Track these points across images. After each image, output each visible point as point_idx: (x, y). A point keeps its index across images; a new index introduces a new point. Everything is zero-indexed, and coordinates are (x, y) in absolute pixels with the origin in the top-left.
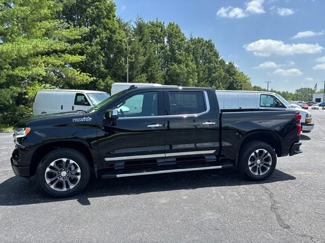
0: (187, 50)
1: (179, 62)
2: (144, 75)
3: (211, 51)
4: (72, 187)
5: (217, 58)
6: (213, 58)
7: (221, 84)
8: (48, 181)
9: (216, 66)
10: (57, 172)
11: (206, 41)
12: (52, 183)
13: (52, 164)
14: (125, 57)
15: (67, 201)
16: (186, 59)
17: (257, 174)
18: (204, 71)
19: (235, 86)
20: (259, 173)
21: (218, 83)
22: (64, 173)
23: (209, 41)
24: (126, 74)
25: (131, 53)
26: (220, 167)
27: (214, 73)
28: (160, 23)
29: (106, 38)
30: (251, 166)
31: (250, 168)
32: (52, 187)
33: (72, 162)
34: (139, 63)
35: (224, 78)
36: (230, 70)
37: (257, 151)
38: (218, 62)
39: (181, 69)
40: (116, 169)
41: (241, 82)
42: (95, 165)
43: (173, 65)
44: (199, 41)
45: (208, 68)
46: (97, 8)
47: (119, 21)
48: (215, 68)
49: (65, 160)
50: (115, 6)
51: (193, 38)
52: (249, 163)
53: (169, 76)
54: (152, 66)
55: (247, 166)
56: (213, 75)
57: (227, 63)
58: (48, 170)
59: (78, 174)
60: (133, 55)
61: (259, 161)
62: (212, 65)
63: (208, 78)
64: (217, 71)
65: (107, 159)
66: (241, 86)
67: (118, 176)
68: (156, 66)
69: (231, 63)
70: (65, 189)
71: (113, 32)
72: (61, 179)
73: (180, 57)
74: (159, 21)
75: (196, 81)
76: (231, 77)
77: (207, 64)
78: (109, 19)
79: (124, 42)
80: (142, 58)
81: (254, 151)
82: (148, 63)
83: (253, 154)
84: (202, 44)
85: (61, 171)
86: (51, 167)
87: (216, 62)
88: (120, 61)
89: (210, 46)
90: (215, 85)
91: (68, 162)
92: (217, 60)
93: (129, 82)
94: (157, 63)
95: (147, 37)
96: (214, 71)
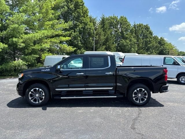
0: (132, 31)
1: (126, 38)
2: (104, 47)
3: (147, 31)
4: (40, 102)
5: (152, 35)
6: (149, 35)
7: (153, 50)
8: (30, 98)
9: (151, 40)
10: (34, 94)
11: (145, 25)
12: (32, 99)
13: (32, 90)
14: (93, 37)
15: (37, 108)
16: (130, 37)
17: (138, 102)
18: (143, 43)
19: (164, 52)
20: (140, 101)
21: (151, 50)
22: (37, 95)
23: (146, 25)
24: (93, 46)
25: (96, 35)
26: (116, 97)
27: (149, 44)
28: (115, 17)
29: (82, 28)
30: (134, 97)
31: (134, 99)
32: (32, 101)
33: (40, 90)
34: (101, 40)
35: (156, 47)
36: (161, 42)
37: (138, 89)
38: (152, 38)
39: (127, 42)
40: (62, 94)
41: (168, 50)
42: (51, 92)
43: (122, 40)
44: (140, 26)
45: (146, 41)
46: (78, 12)
47: (90, 18)
48: (150, 41)
49: (37, 89)
50: (88, 10)
51: (136, 24)
52: (133, 96)
53: (120, 46)
54: (109, 41)
55: (132, 97)
56: (148, 45)
57: (159, 38)
58: (30, 93)
59: (43, 96)
60: (98, 36)
61: (140, 95)
62: (148, 39)
63: (145, 47)
64: (151, 43)
65: (57, 90)
66: (169, 52)
67: (61, 98)
68: (111, 42)
69: (162, 38)
70: (37, 103)
71: (86, 24)
72: (36, 98)
73: (127, 36)
74: (115, 16)
75: (137, 49)
76: (161, 47)
77: (145, 39)
78: (85, 17)
79: (92, 29)
80: (103, 38)
81: (136, 89)
82: (107, 40)
83: (136, 91)
84: (142, 27)
85: (36, 94)
86: (32, 92)
87: (151, 38)
88: (89, 40)
89: (147, 28)
90: (150, 51)
91: (39, 90)
92: (151, 36)
93: (95, 51)
94: (112, 40)
95: (107, 26)
96: (149, 43)
